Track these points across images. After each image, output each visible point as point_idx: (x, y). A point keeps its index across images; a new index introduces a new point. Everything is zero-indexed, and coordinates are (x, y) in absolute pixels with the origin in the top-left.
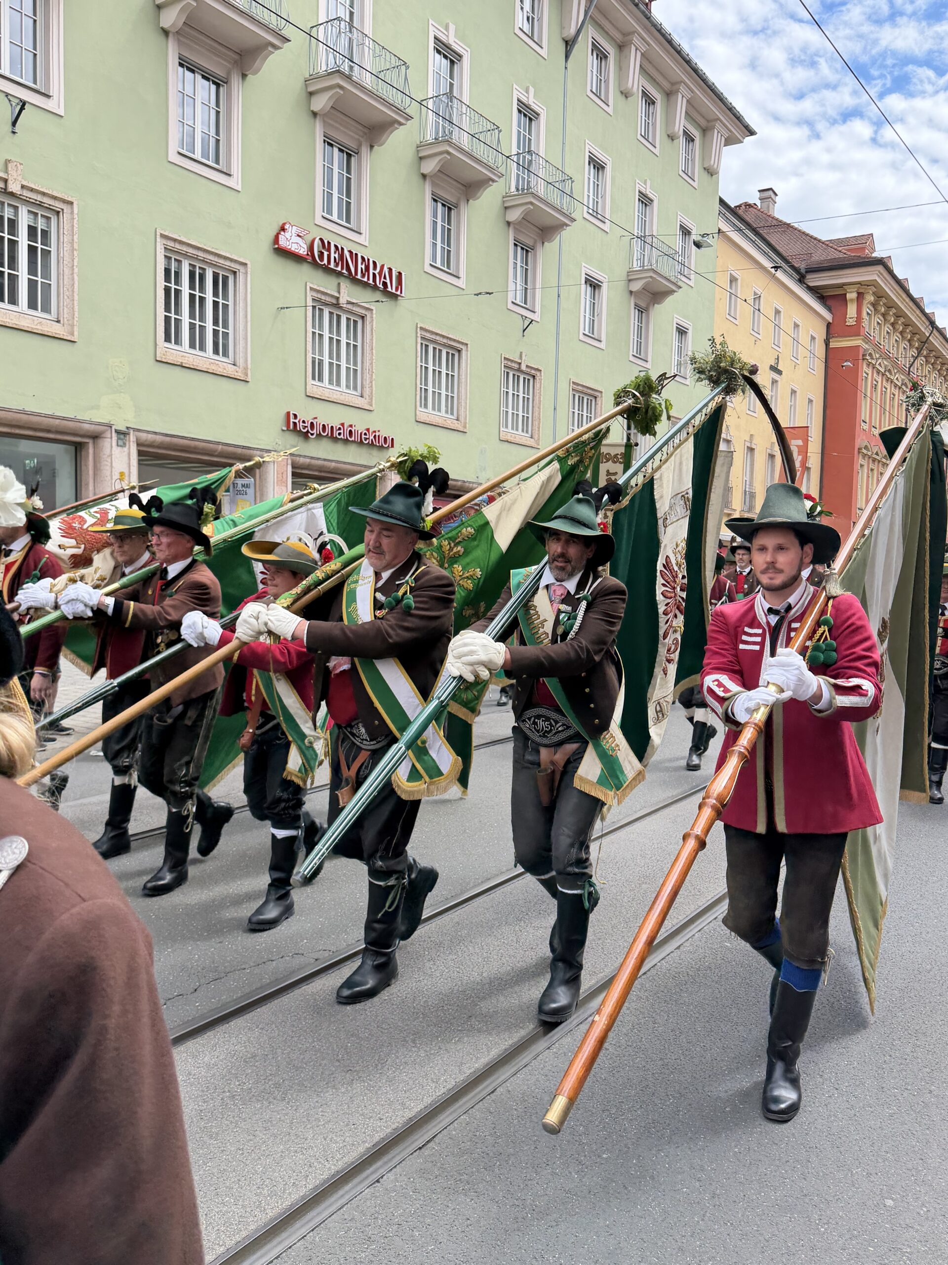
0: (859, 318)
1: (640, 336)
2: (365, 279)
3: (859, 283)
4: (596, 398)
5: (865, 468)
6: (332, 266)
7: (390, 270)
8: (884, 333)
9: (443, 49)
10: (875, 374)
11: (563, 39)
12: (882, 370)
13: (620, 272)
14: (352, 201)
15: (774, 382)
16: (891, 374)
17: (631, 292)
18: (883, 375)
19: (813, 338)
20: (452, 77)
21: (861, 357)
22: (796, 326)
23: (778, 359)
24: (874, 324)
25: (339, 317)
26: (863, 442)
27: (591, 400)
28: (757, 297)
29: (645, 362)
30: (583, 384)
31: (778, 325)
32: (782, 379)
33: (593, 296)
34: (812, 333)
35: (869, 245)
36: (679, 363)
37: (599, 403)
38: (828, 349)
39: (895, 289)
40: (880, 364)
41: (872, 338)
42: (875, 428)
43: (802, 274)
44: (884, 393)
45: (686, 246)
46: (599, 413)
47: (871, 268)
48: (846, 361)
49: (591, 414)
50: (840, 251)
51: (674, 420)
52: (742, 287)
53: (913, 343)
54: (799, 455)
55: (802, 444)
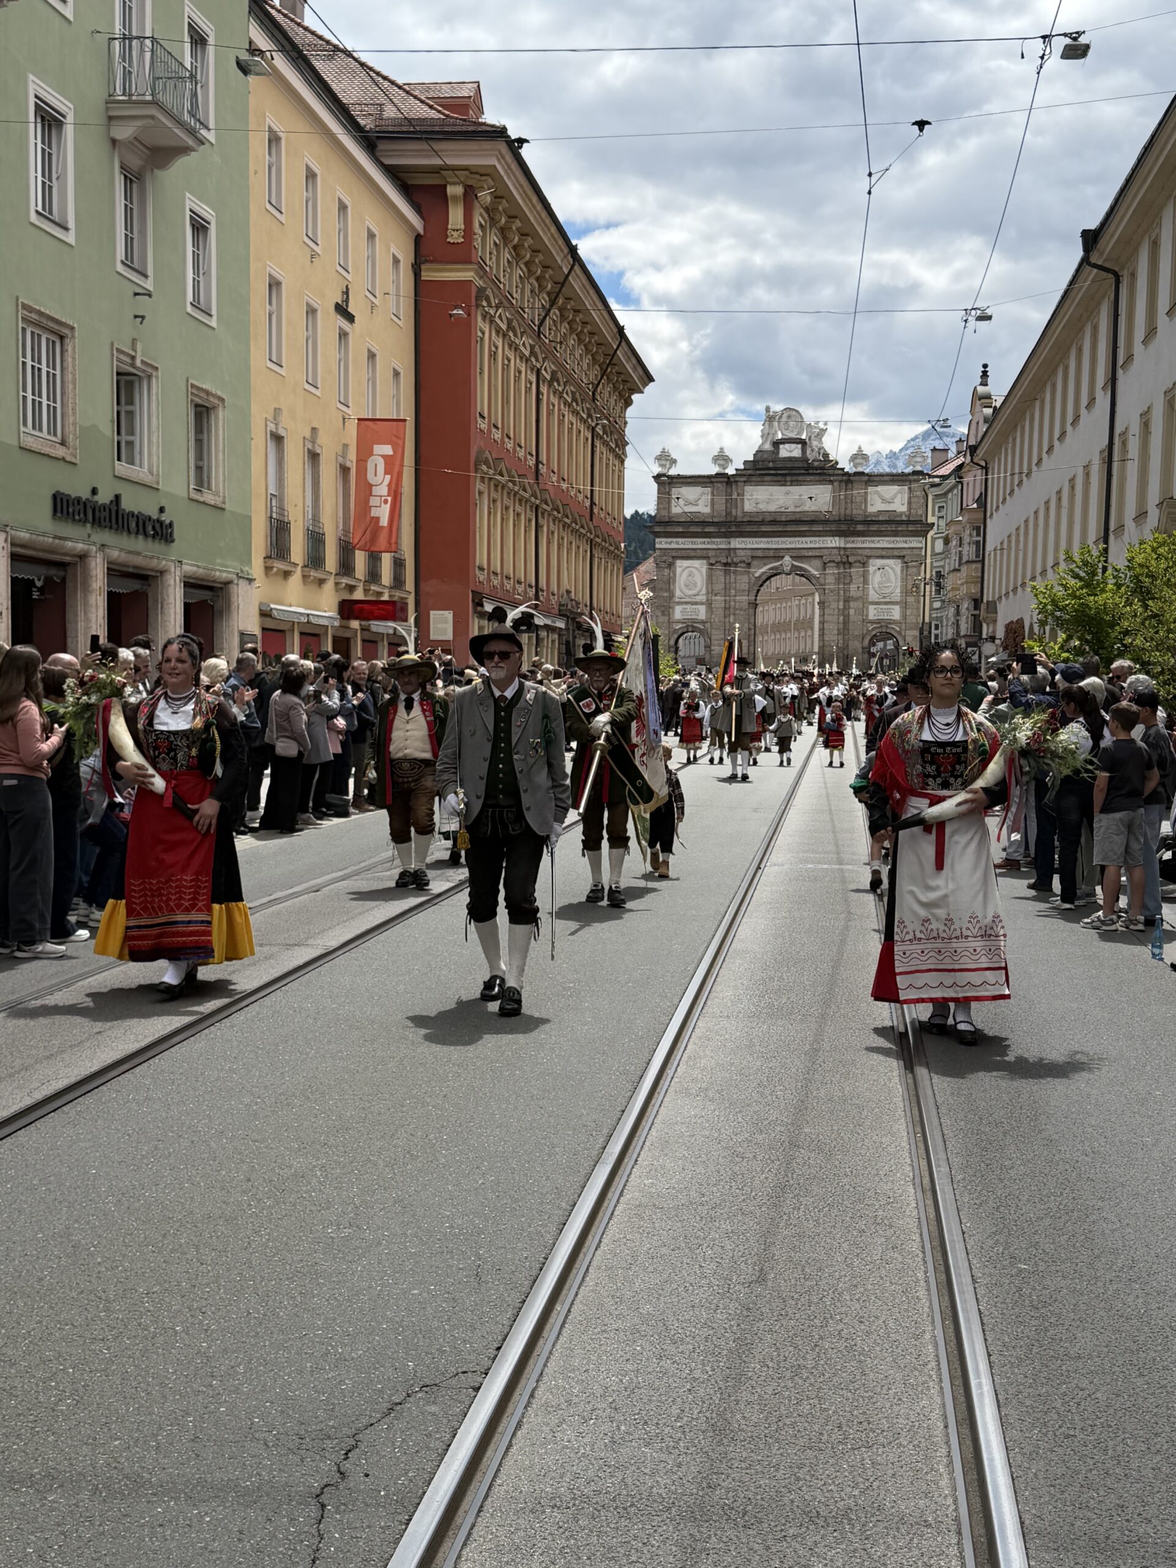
0: (468, 232)
1: (129, 225)
3: (465, 168)
4: (62, 338)
5: (486, 495)
8: (503, 262)
10: (493, 334)
12: (504, 327)
13: (96, 95)
15: (343, 335)
16: (515, 335)
17: (114, 142)
18: (504, 335)
19: (396, 261)
21: (473, 303)
22: (371, 236)
23: (346, 293)
24: (489, 244)
26: (481, 452)
27: (54, 342)
28: (311, 176)
29: (143, 278)
30: (42, 310)
31: (343, 231)
32: (355, 331)
33: (47, 140)
34: (394, 250)
35: (475, 102)
36: (196, 284)
37: (70, 349)
38: (419, 284)
39: (521, 186)
40: (500, 317)
41: (488, 269)
42: (497, 428)
43: (370, 141)
44: (506, 368)
45: (199, 65)
46: (70, 369)
47: (487, 145)
48: (456, 307)
49: (54, 369)
50: (431, 107)
51: (195, 391)
52: (288, 153)
53: (545, 283)
54: (386, 473)
55: (391, 453)
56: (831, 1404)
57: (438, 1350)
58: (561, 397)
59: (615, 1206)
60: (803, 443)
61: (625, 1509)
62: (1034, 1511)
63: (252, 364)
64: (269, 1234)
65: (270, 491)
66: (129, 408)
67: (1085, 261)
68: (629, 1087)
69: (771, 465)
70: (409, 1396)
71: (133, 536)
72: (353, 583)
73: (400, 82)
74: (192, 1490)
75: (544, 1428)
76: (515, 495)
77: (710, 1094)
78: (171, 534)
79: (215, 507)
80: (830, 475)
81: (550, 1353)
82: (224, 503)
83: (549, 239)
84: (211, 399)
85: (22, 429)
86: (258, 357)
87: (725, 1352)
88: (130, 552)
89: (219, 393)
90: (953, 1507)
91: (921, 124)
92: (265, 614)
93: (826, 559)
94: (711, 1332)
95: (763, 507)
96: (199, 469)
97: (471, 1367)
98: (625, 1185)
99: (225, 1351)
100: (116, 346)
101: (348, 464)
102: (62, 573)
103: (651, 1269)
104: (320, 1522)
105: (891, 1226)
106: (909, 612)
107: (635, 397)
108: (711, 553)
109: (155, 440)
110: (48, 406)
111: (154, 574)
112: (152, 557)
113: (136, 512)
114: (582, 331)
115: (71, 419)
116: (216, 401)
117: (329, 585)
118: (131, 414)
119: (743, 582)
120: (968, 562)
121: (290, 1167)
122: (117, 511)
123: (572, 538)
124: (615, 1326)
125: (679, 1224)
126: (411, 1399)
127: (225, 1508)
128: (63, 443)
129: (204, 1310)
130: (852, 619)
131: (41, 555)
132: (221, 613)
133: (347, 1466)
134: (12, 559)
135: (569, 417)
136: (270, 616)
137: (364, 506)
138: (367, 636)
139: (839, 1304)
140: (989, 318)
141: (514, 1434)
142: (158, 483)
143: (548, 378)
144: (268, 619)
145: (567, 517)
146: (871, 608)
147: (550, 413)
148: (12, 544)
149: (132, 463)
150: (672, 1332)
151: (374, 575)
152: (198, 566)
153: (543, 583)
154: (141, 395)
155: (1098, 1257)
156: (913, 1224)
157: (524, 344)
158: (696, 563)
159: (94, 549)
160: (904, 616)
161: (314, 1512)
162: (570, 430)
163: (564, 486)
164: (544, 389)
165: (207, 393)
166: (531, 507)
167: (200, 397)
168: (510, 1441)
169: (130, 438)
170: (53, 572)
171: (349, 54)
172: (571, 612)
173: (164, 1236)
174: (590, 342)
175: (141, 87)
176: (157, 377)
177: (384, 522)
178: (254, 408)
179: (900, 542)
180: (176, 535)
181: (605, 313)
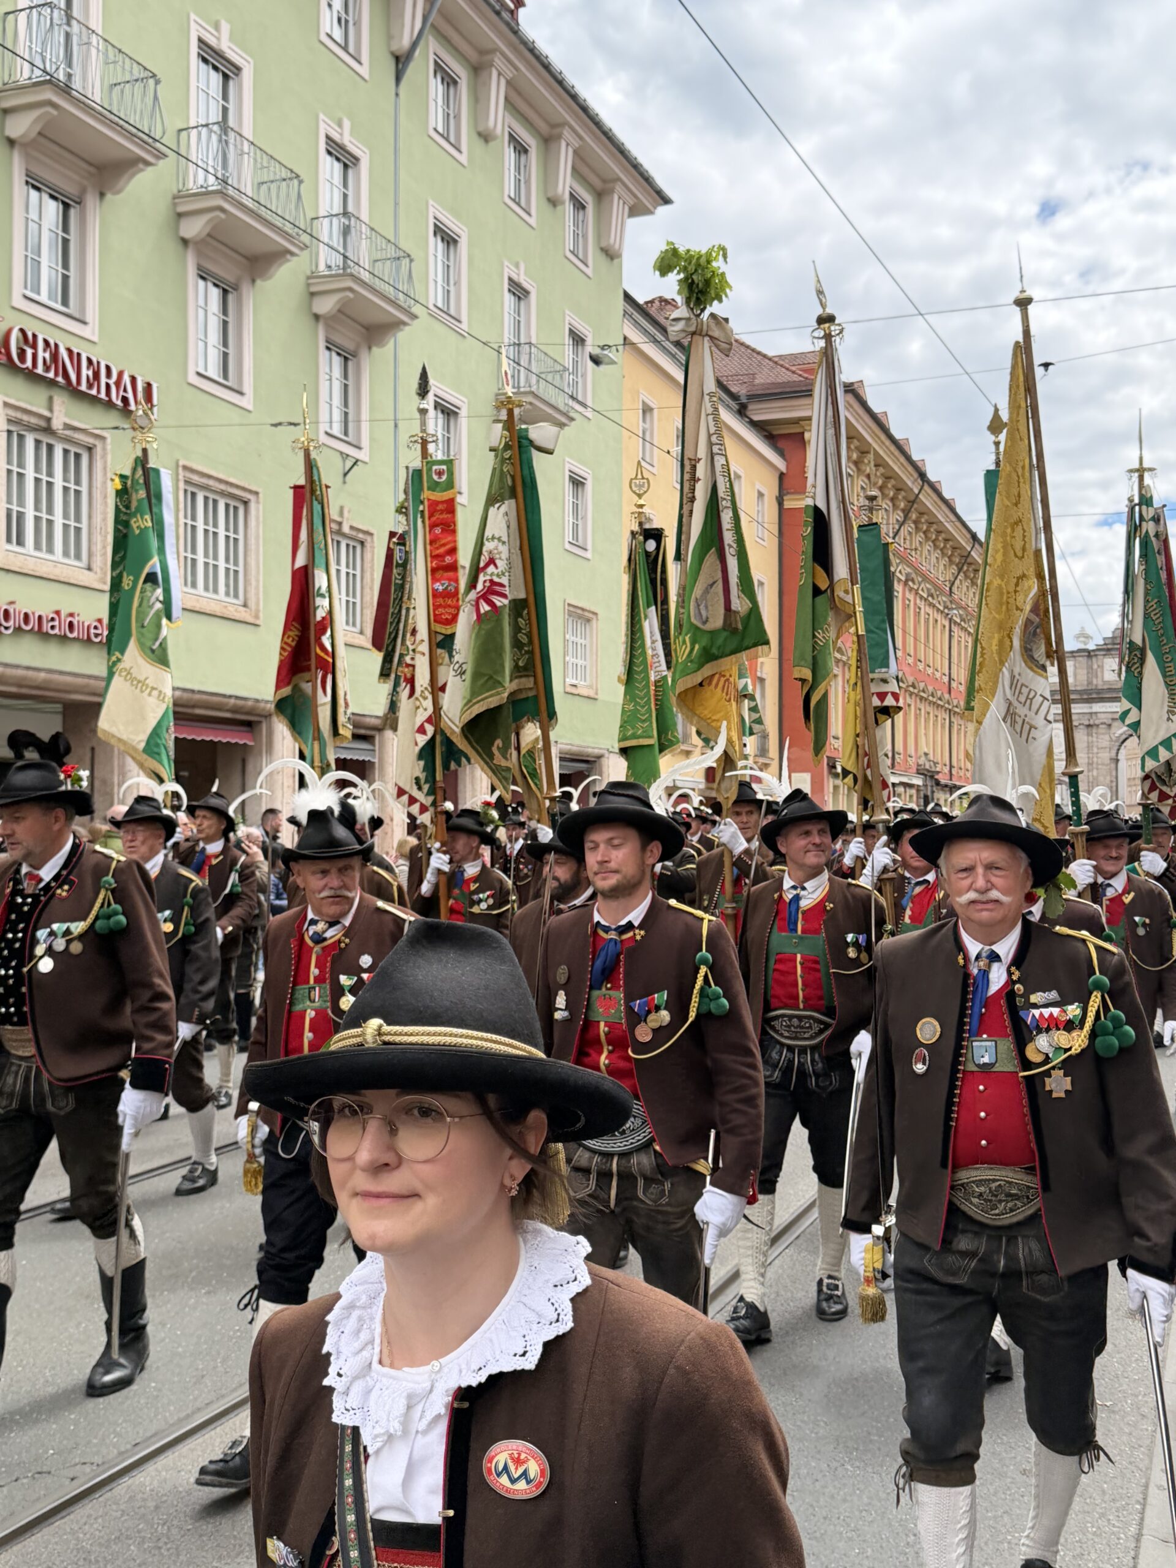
2: (94, 392)
6: (40, 370)
7: (133, 380)
9: (211, 56)
11: (392, 54)
13: (486, 394)
14: (72, 273)
19: (761, 495)
20: (225, 97)
25: (50, 448)
33: (446, 423)
34: (758, 486)
36: (575, 527)
38: (782, 511)
43: (740, 404)
45: (579, 360)
50: (794, 372)
52: (659, 420)
53: (897, 503)
58: (917, 593)
73: (770, 357)
79: (588, 698)
82: (599, 692)
83: (899, 469)
84: (586, 614)
89: (593, 609)
114: (937, 539)
123: (930, 709)
135: (925, 609)
143: (903, 578)
145: (923, 691)
152: (570, 745)
153: (899, 747)
162: (927, 621)
163: (921, 666)
165: (583, 609)
172: (930, 771)
174: (945, 547)
181: (958, 524)
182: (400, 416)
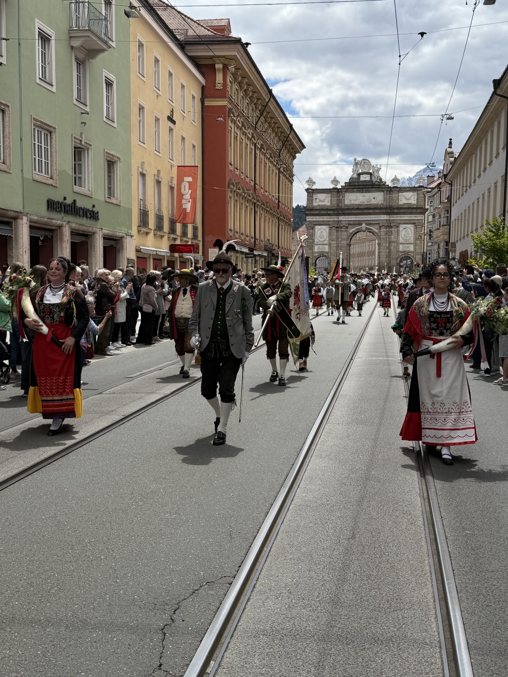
0: (225, 84)
1: (79, 83)
3: (223, 57)
4: (51, 133)
5: (233, 199)
8: (240, 97)
10: (236, 129)
12: (240, 125)
13: (64, 28)
15: (171, 130)
16: (245, 129)
17: (72, 47)
18: (240, 129)
19: (194, 97)
21: (227, 115)
22: (183, 86)
23: (172, 111)
24: (234, 89)
26: (230, 180)
27: (47, 134)
28: (157, 61)
29: (85, 106)
30: (42, 120)
31: (171, 85)
32: (176, 128)
33: (43, 47)
34: (192, 92)
35: (227, 28)
36: (108, 108)
37: (54, 137)
38: (203, 107)
39: (248, 64)
40: (239, 120)
41: (233, 100)
42: (237, 169)
43: (182, 45)
44: (241, 143)
45: (108, 14)
46: (54, 146)
47: (233, 46)
48: (219, 117)
49: (47, 146)
50: (208, 30)
51: (107, 155)
52: (146, 51)
53: (258, 106)
54: (189, 189)
55: (191, 180)
56: (384, 591)
57: (214, 567)
58: (265, 155)
59: (290, 506)
60: (371, 174)
61: (295, 636)
62: (473, 638)
63: (132, 143)
64: (141, 517)
65: (140, 198)
66: (80, 162)
67: (494, 93)
68: (296, 454)
69: (357, 184)
70: (201, 587)
71: (81, 217)
72: (176, 237)
73: (195, 19)
74: (108, 627)
75: (260, 601)
76: (245, 198)
77: (331, 457)
78: (98, 217)
79: (116, 205)
80: (382, 188)
81: (262, 569)
82: (120, 203)
83: (260, 87)
84: (115, 158)
85: (34, 172)
86: (134, 139)
87: (338, 569)
88: (80, 225)
89: (118, 155)
90: (437, 636)
91: (422, 34)
92: (138, 251)
93: (381, 225)
94: (332, 560)
95: (353, 202)
96: (109, 188)
97: (228, 574)
98: (294, 496)
99: (122, 567)
100: (74, 136)
101: (173, 186)
102: (51, 234)
103: (305, 532)
104: (163, 641)
105: (410, 514)
106: (417, 248)
107: (297, 155)
108: (331, 223)
109: (90, 176)
110: (45, 162)
111: (90, 234)
112: (90, 227)
113: (83, 208)
114: (274, 127)
115: (55, 167)
116: (116, 159)
117: (166, 238)
118: (80, 165)
119: (344, 235)
120: (443, 225)
121: (150, 488)
122: (75, 207)
123: (270, 217)
124: (290, 557)
125: (317, 513)
126: (202, 588)
127: (123, 634)
128: (51, 178)
129: (113, 549)
130: (392, 250)
131: (42, 226)
132: (119, 250)
133: (175, 617)
134: (30, 228)
135: (268, 164)
136: (140, 252)
137: (180, 204)
138: (182, 259)
139: (387, 548)
140: (452, 118)
141: (247, 603)
142: (92, 195)
143: (260, 147)
144: (140, 253)
145: (268, 207)
146: (401, 246)
147: (260, 162)
148: (30, 222)
149: (81, 187)
150: (315, 560)
151: (184, 234)
152: (109, 230)
153: (258, 236)
154: (84, 156)
155: (501, 528)
156: (420, 513)
157: (249, 133)
158: (324, 227)
159: (65, 223)
160: (415, 249)
161: (161, 637)
162: (269, 170)
163: (267, 194)
164: (258, 152)
165: (113, 155)
166: (252, 203)
167: (110, 157)
168: (245, 606)
169: (80, 175)
170: (47, 233)
171: (173, 8)
172: (270, 249)
173: (96, 517)
174: (277, 131)
175: (83, 24)
176: (91, 149)
177: (188, 210)
178: (132, 161)
179: (413, 217)
180: (100, 217)
181: (284, 119)
182: (21, 37)
